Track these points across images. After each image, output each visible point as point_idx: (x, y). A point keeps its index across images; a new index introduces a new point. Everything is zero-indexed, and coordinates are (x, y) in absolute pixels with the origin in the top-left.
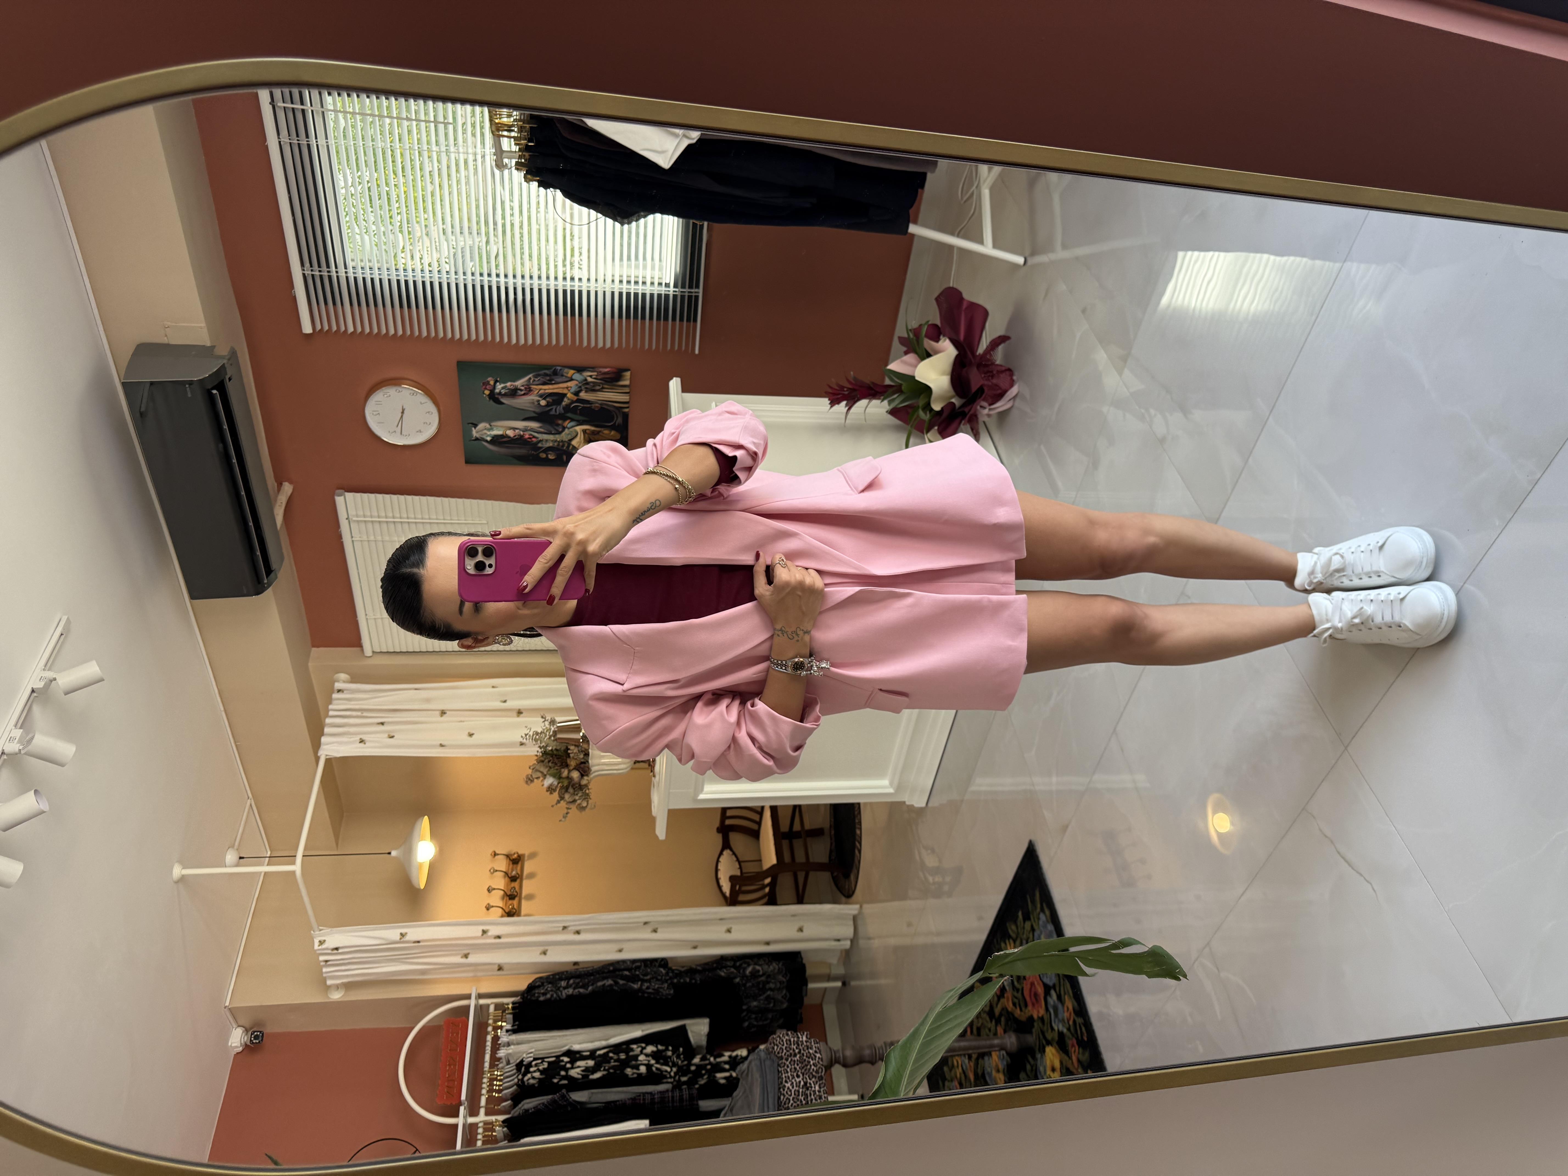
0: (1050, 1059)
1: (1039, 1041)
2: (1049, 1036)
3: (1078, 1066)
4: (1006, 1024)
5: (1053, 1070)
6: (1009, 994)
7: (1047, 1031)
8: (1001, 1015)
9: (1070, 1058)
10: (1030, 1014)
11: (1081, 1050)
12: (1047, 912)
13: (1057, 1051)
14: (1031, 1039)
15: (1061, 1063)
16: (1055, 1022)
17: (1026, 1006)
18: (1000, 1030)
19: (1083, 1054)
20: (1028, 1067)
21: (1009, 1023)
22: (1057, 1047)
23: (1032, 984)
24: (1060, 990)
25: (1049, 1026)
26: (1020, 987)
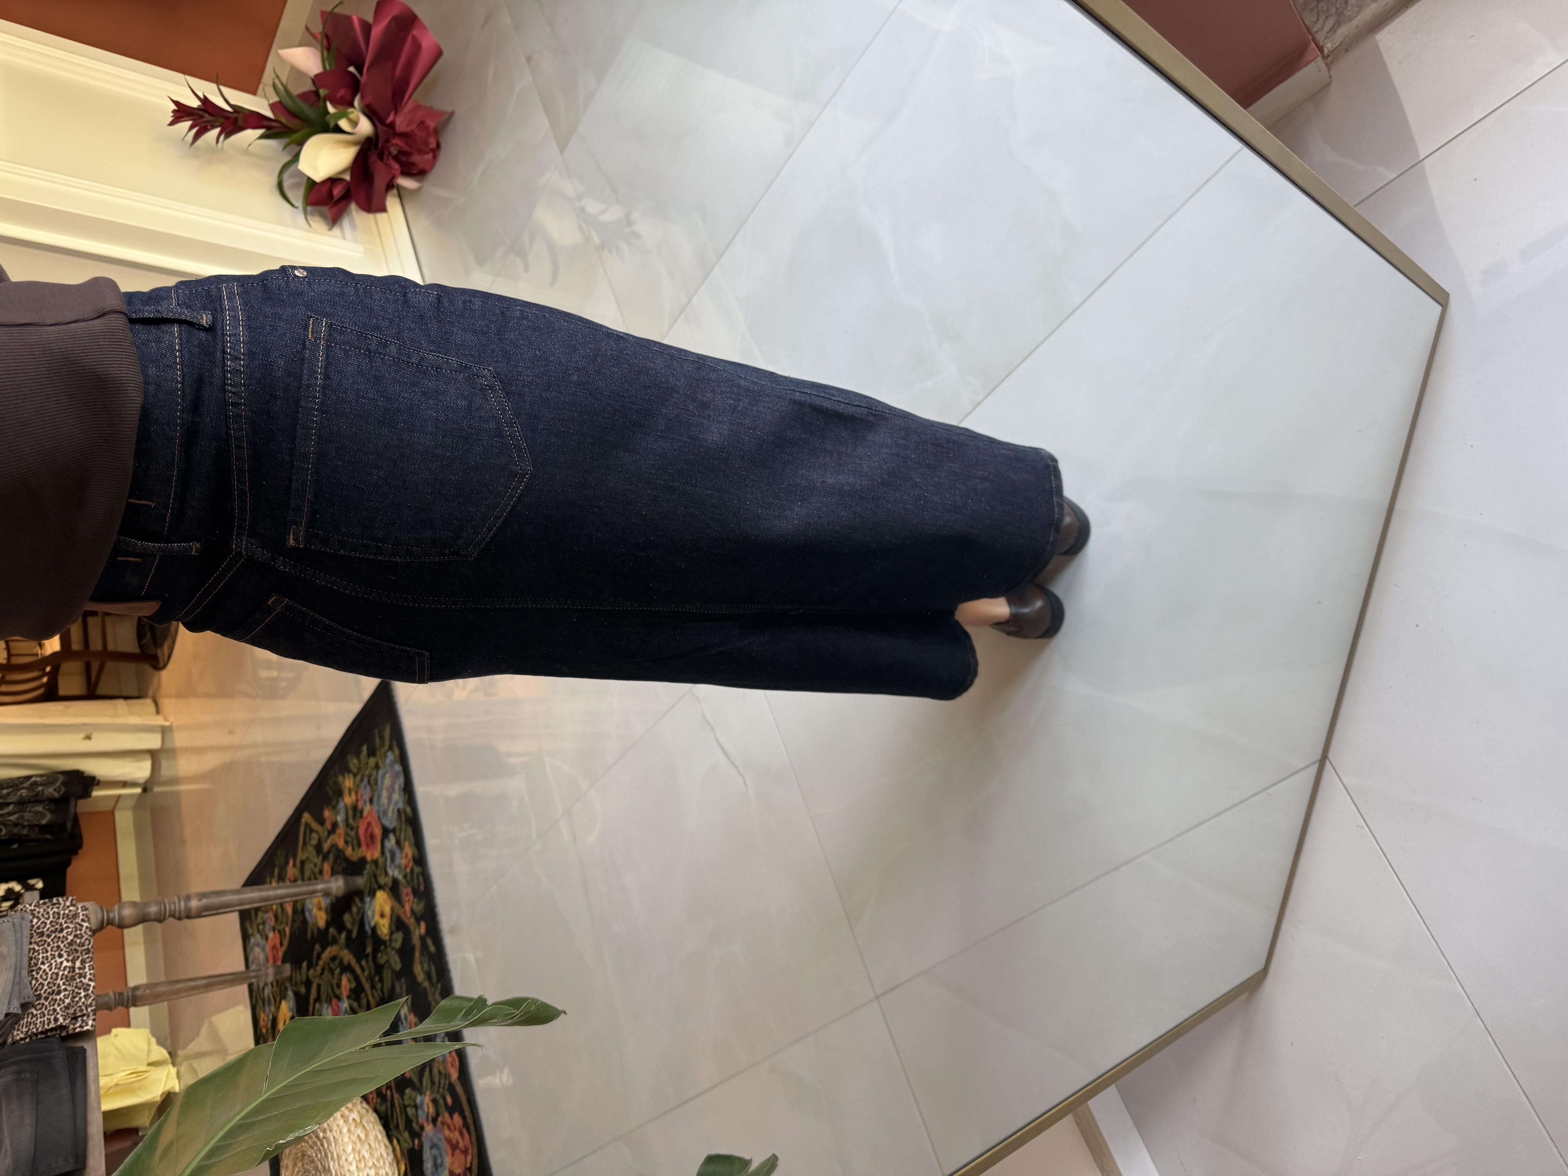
0: (381, 906)
1: (371, 883)
2: (382, 880)
3: (411, 916)
4: (335, 862)
5: (382, 915)
6: (341, 830)
7: (381, 875)
8: (329, 852)
9: (403, 906)
10: (363, 854)
11: (416, 900)
12: (397, 751)
13: (389, 896)
14: (360, 881)
15: (392, 910)
16: (390, 868)
17: (359, 845)
18: (327, 867)
19: (418, 904)
20: (354, 909)
21: (339, 861)
22: (390, 893)
23: (369, 824)
24: (400, 835)
25: (383, 871)
26: (355, 825)
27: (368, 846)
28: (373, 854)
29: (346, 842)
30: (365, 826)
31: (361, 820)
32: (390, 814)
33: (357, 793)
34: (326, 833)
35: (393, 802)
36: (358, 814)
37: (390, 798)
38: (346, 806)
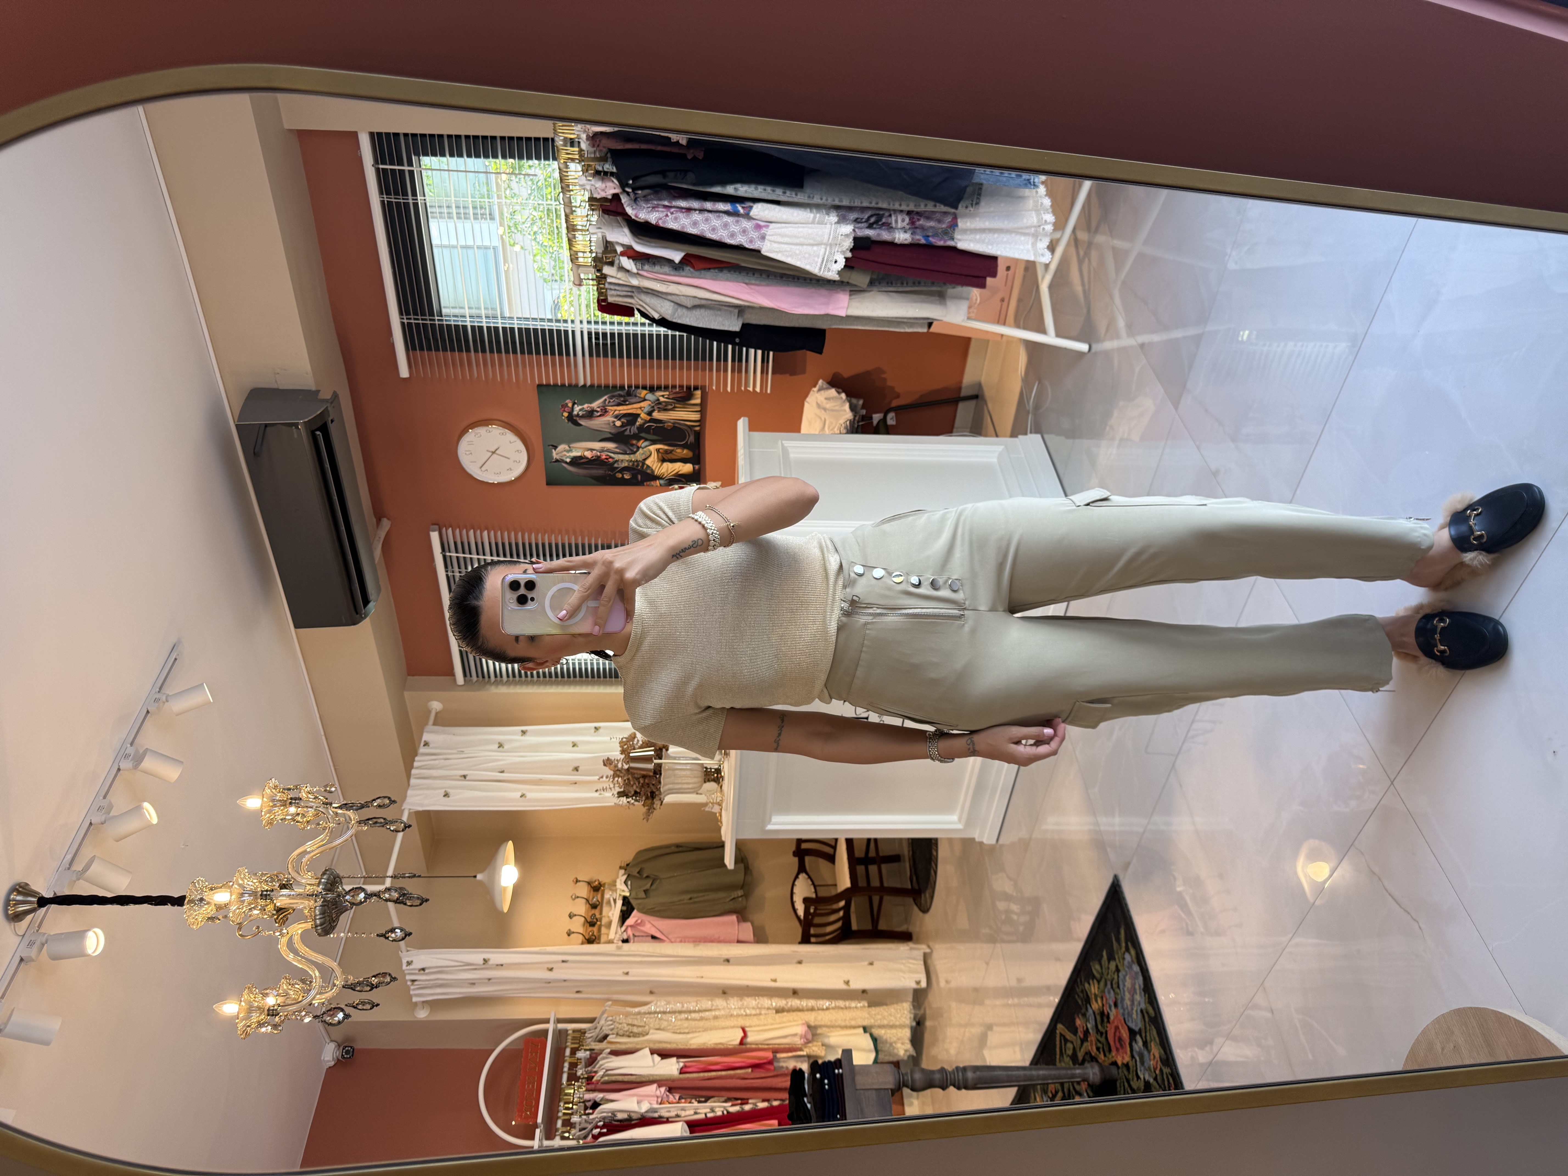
2: (1135, 1084)
6: (1092, 1037)
7: (1133, 1079)
8: (1083, 1060)
10: (1114, 1060)
12: (1133, 953)
16: (1140, 1070)
17: (1110, 1051)
23: (1117, 1028)
24: (1146, 1036)
25: (1135, 1073)
26: (1104, 1031)
27: (1117, 1050)
28: (1123, 1058)
29: (1098, 1049)
30: (1113, 1030)
31: (1108, 1025)
32: (1134, 1016)
33: (1102, 998)
34: (1079, 1042)
35: (1136, 1003)
36: (1106, 1020)
37: (1132, 1001)
38: (1094, 1013)
